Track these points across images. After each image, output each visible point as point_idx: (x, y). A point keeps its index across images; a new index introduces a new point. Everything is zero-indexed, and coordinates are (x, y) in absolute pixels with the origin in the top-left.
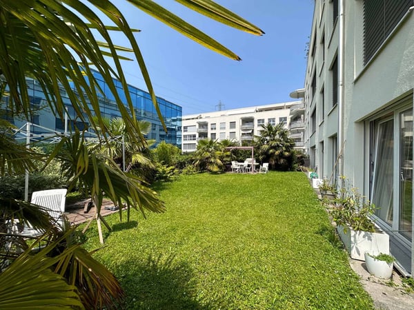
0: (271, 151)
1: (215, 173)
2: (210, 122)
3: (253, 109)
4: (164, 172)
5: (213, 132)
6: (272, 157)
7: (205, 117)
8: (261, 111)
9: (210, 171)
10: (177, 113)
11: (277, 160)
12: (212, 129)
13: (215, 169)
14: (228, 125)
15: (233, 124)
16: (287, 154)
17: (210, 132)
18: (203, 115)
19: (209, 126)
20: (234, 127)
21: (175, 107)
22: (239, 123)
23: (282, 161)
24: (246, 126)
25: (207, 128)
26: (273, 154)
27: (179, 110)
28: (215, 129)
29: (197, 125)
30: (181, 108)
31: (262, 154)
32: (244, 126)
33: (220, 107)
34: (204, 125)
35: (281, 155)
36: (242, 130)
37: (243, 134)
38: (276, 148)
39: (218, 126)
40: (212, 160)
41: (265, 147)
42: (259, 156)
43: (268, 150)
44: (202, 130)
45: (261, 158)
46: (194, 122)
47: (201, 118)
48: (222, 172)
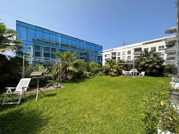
0: (147, 65)
1: (114, 76)
2: (117, 52)
3: (141, 44)
4: (86, 74)
5: (119, 56)
6: (148, 68)
7: (115, 50)
8: (146, 44)
9: (111, 75)
10: (100, 49)
11: (150, 70)
12: (118, 55)
13: (113, 74)
14: (126, 53)
15: (129, 52)
16: (158, 66)
17: (117, 57)
18: (114, 49)
19: (117, 54)
20: (130, 54)
21: (99, 47)
22: (132, 51)
23: (154, 71)
24: (137, 53)
25: (116, 55)
26: (148, 67)
27: (101, 48)
28: (120, 55)
29: (111, 54)
30: (102, 46)
31: (141, 67)
32: (135, 53)
33: (124, 44)
34: (114, 54)
35: (154, 67)
36: (135, 55)
37: (135, 57)
38: (149, 63)
39: (121, 54)
40: (111, 70)
41: (143, 63)
42: (139, 68)
43: (145, 64)
44: (113, 56)
45: (140, 69)
46: (110, 53)
47: (113, 50)
48: (117, 76)
